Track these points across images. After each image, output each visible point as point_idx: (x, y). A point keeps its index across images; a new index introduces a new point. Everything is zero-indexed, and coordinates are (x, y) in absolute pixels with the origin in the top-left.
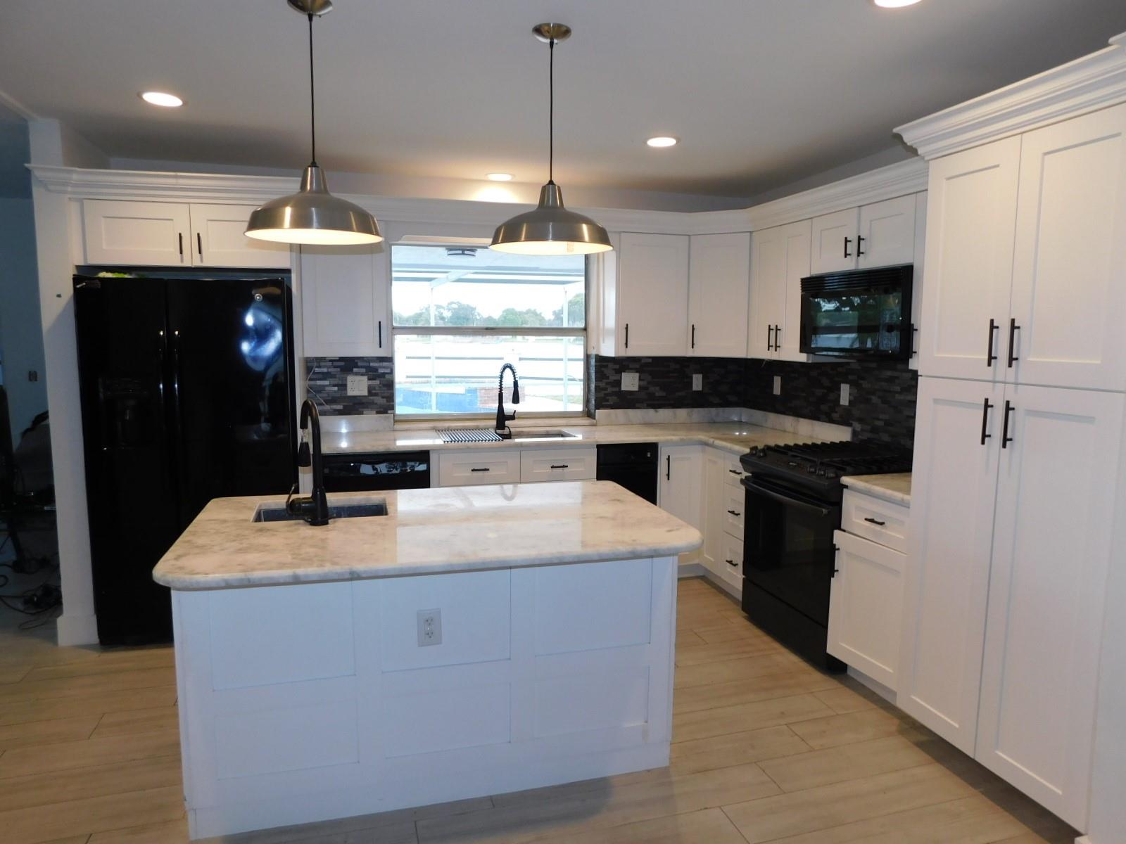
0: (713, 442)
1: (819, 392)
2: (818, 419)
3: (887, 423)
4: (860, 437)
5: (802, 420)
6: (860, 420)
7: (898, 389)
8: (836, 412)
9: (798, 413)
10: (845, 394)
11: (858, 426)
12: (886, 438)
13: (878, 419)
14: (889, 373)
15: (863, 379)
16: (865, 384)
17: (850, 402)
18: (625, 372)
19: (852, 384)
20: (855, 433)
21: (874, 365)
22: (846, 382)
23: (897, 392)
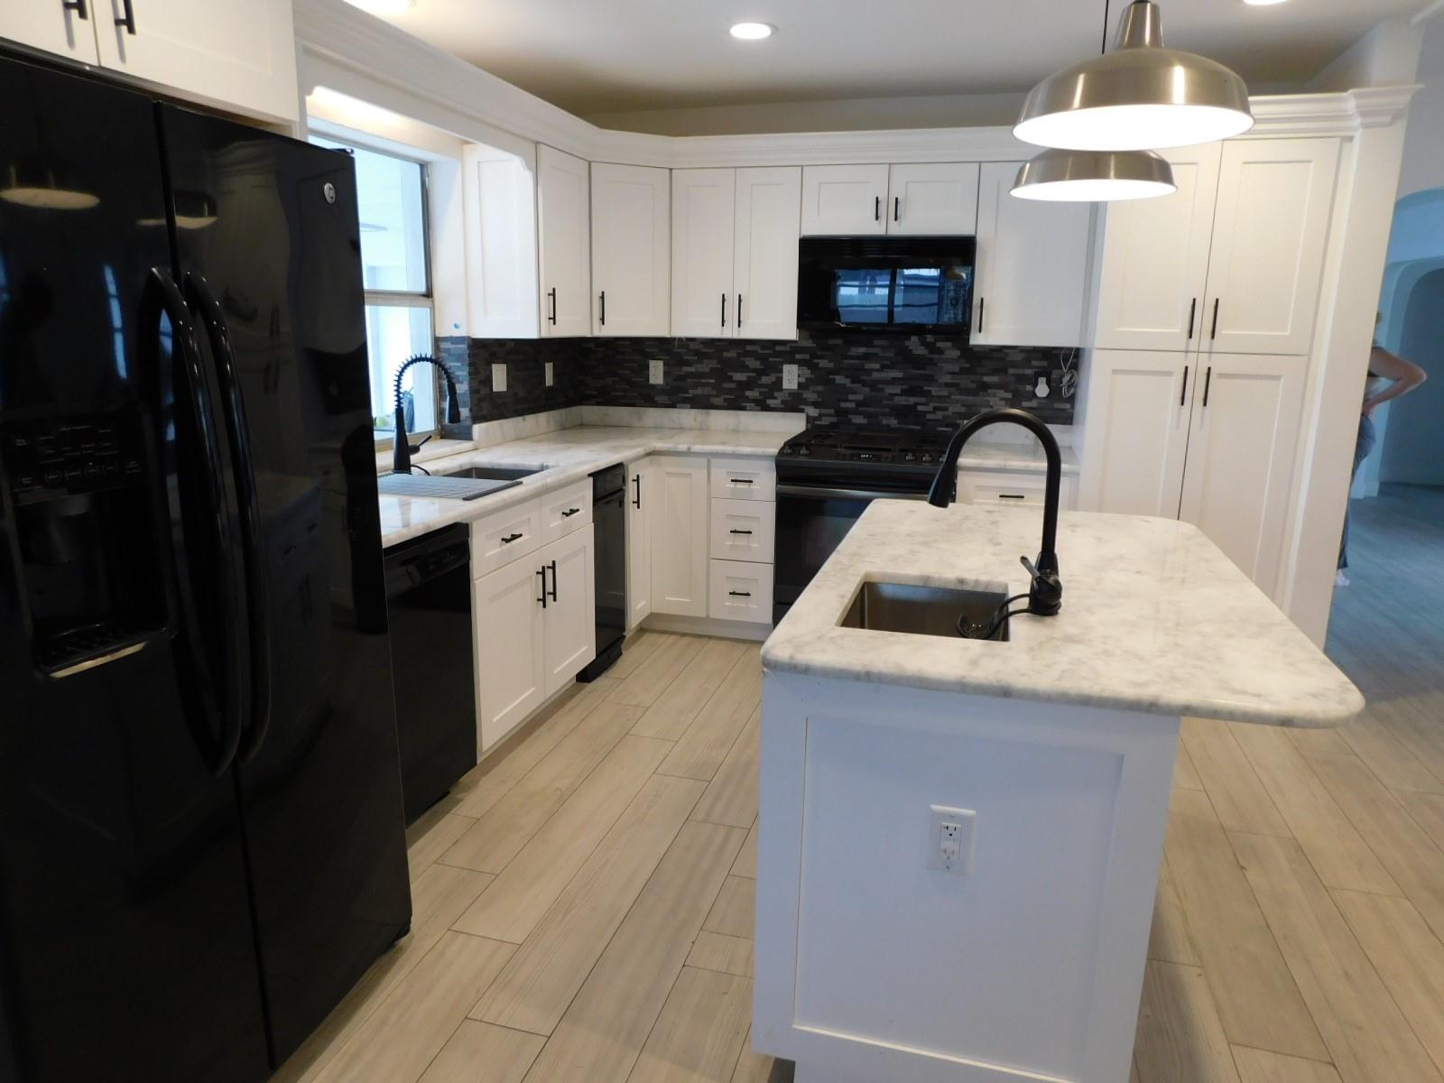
0: (689, 449)
1: (740, 377)
2: (744, 409)
3: (859, 404)
4: (819, 423)
5: (713, 412)
6: (815, 405)
7: (877, 366)
8: (775, 398)
9: (704, 404)
10: (791, 377)
11: (813, 412)
12: (859, 420)
13: (847, 401)
14: (862, 350)
15: (822, 357)
16: (824, 363)
17: (799, 384)
18: (494, 363)
19: (801, 363)
20: (809, 419)
21: (839, 342)
22: (790, 362)
23: (877, 370)
